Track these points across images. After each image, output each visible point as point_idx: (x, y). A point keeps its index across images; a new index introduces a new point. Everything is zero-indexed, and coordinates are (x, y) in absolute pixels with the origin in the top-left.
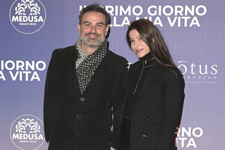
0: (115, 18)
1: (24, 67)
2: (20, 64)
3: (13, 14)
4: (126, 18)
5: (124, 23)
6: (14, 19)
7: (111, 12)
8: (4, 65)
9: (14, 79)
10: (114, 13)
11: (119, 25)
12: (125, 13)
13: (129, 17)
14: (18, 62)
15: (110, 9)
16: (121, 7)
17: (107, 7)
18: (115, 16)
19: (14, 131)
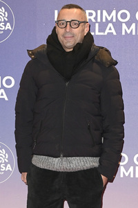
0: (97, 25)
4: (110, 25)
5: (107, 31)
7: (92, 18)
10: (96, 18)
11: (102, 34)
12: (109, 19)
13: (113, 24)
15: (91, 14)
16: (104, 12)
17: (87, 12)
18: (97, 22)
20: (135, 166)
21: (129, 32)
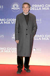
0: (37, 8)
1: (15, 20)
2: (14, 20)
3: (12, 7)
6: (12, 8)
7: (36, 6)
8: (10, 20)
9: (12, 23)
10: (37, 6)
13: (41, 7)
14: (13, 19)
16: (39, 5)
19: (12, 36)
20: (45, 37)
21: (44, 9)
